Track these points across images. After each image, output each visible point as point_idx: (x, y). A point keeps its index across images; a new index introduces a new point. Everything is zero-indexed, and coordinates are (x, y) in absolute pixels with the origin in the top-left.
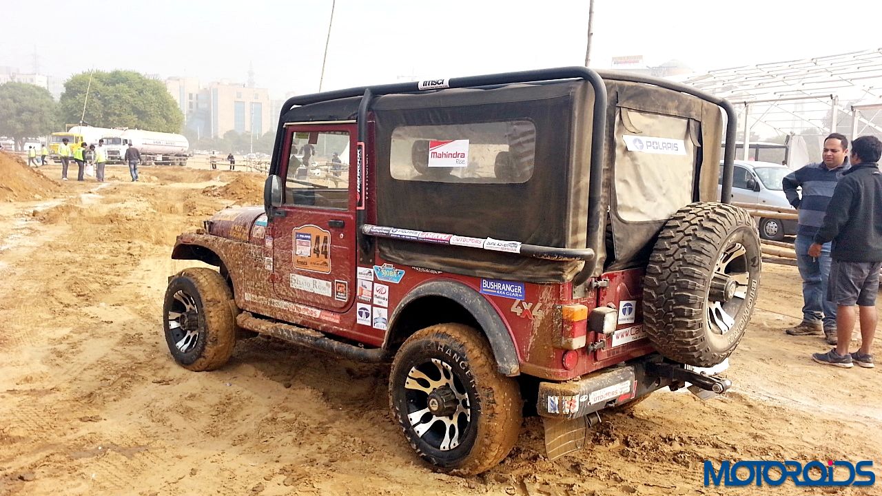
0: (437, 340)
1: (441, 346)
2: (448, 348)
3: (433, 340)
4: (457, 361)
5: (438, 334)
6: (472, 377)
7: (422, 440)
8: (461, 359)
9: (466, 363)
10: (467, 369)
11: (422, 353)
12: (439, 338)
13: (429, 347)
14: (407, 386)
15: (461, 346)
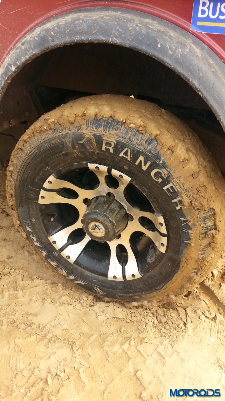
0: (98, 133)
1: (108, 144)
2: (124, 146)
3: (88, 132)
4: (145, 168)
5: (97, 121)
6: (175, 194)
7: (76, 266)
8: (154, 165)
9: (164, 172)
10: (166, 181)
11: (66, 154)
12: (101, 129)
13: (83, 146)
14: (41, 201)
15: (149, 142)
